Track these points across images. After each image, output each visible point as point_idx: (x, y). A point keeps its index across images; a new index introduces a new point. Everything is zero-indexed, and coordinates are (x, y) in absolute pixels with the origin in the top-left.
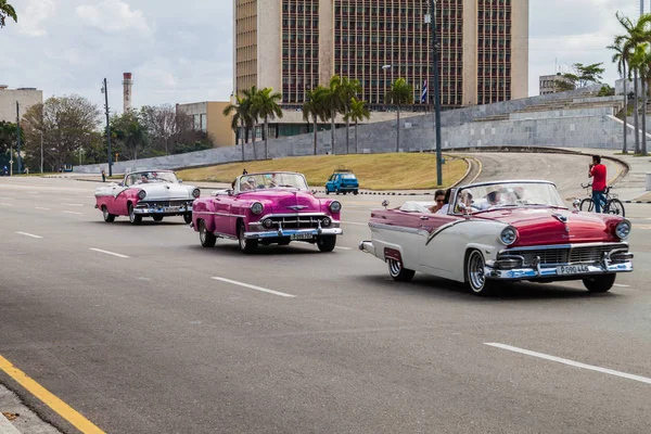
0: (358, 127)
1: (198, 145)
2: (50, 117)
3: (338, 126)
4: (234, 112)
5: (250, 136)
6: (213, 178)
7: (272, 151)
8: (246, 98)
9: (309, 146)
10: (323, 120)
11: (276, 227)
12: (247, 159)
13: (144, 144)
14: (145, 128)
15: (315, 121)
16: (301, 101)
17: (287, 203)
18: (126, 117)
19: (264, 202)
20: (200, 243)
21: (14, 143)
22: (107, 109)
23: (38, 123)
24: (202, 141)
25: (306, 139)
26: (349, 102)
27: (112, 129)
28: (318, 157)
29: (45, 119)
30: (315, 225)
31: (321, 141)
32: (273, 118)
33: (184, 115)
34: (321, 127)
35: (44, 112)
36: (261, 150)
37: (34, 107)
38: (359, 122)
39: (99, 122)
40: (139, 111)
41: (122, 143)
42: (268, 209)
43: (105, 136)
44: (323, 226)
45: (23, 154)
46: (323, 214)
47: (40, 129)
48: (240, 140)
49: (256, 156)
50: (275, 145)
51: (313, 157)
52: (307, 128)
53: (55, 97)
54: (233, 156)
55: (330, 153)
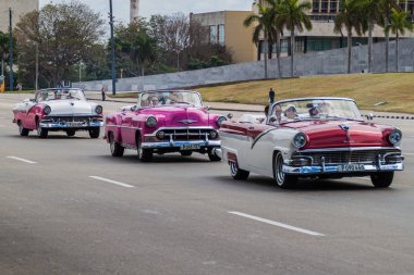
0: (400, 42)
1: (214, 60)
2: (47, 26)
3: (376, 40)
4: (256, 23)
5: (274, 50)
6: (231, 98)
7: (299, 68)
8: (270, 7)
9: (343, 63)
10: (359, 33)
11: (167, 138)
12: (270, 77)
13: (153, 58)
14: (154, 41)
15: (350, 34)
16: (333, 11)
17: (178, 118)
18: (133, 27)
19: (158, 117)
20: (110, 154)
21: (6, 56)
22: (111, 17)
23: (32, 32)
24: (219, 56)
25: (339, 54)
26: (388, 12)
27: (117, 41)
28: (352, 76)
29: (41, 29)
30: (203, 138)
31: (356, 57)
32: (301, 30)
33: (199, 26)
34: (356, 41)
35: (40, 20)
36: (287, 67)
37: (28, 15)
38: (400, 36)
39: (102, 33)
40: (148, 20)
41: (127, 57)
42: (162, 123)
43: (109, 49)
44: (210, 138)
45: (15, 69)
46: (210, 127)
47: (35, 39)
48: (262, 56)
49: (280, 74)
50: (303, 61)
51: (347, 75)
52: (341, 42)
53: (54, 4)
54: (255, 73)
55: (366, 71)
